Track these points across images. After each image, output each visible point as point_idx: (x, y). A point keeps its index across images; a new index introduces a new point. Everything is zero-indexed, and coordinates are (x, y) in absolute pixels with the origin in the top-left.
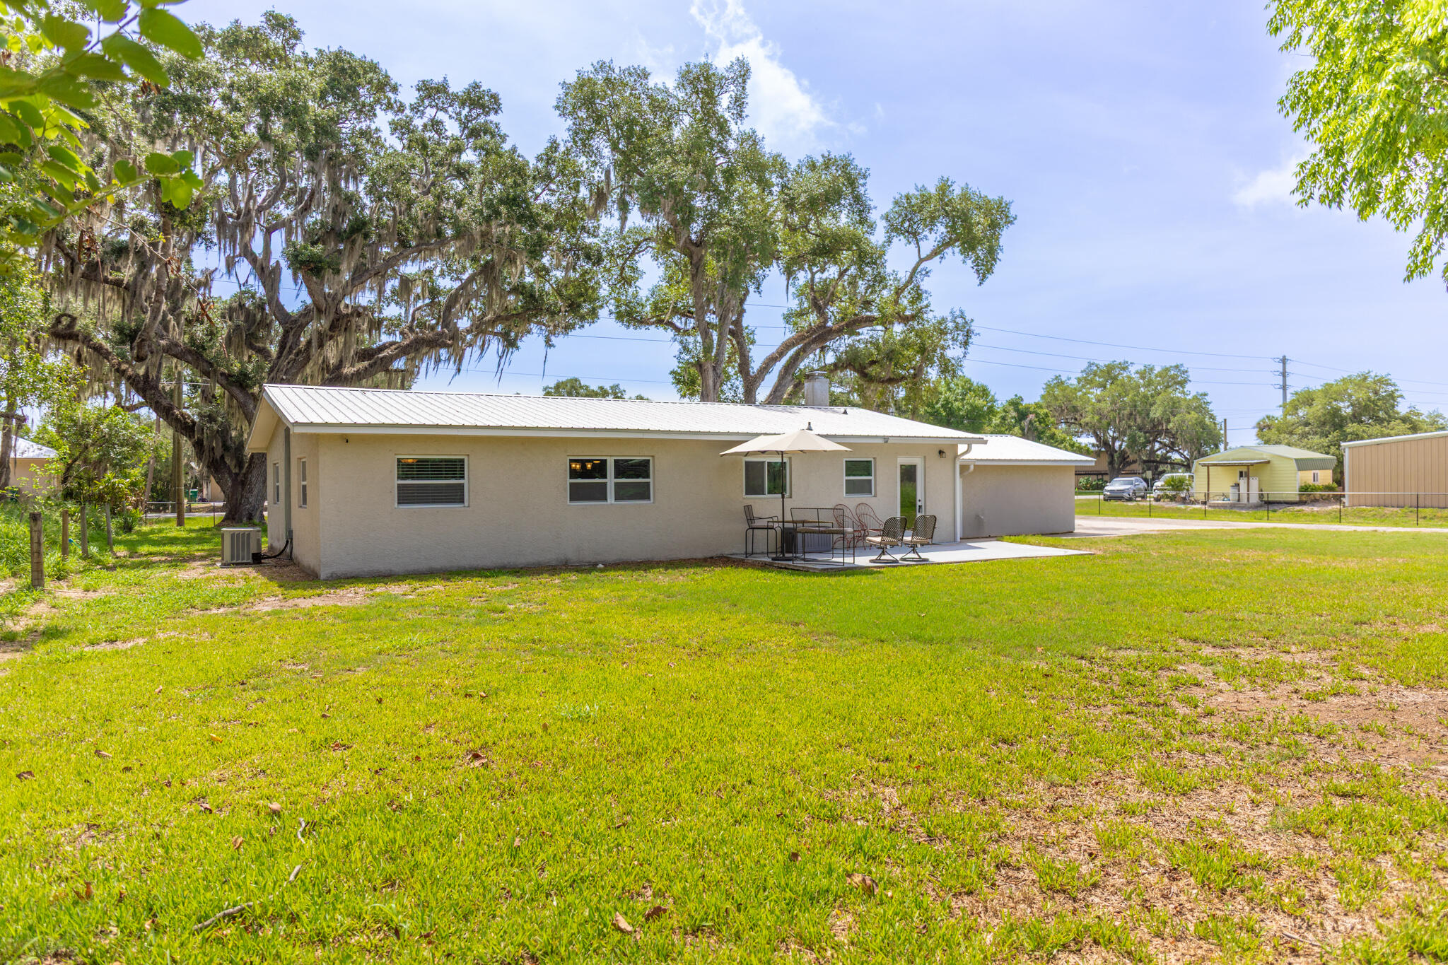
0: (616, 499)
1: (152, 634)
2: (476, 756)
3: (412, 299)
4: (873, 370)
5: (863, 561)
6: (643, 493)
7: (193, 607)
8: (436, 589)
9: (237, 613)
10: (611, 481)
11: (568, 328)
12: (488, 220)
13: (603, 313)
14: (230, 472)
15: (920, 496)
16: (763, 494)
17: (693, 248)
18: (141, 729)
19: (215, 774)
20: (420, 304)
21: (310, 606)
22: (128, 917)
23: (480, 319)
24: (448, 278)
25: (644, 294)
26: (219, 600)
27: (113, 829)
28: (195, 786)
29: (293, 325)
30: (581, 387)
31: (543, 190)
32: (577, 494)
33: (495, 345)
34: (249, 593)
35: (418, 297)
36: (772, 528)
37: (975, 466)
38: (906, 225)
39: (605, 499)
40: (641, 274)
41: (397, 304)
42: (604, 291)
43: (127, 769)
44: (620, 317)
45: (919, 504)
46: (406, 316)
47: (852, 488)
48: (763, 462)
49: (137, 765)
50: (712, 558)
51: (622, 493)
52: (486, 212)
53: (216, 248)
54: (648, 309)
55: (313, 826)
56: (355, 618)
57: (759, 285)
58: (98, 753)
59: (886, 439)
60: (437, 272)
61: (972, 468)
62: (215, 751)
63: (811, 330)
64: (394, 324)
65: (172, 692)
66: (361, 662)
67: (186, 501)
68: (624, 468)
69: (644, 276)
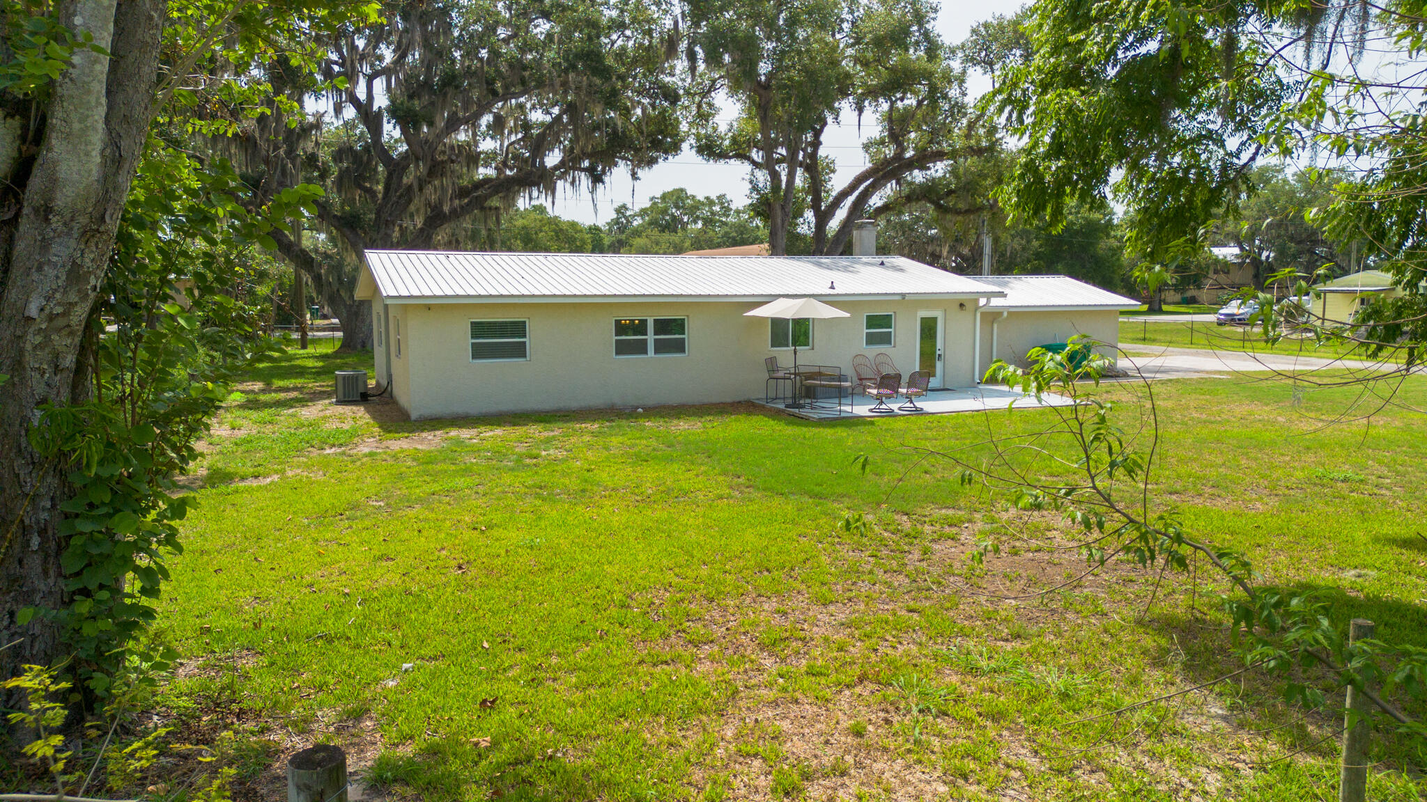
0: (656, 353)
1: (283, 472)
2: (460, 568)
3: (506, 131)
4: (951, 202)
5: (862, 410)
6: (679, 347)
7: (313, 447)
8: (494, 435)
9: (343, 454)
10: (651, 337)
11: (652, 162)
12: (566, 71)
13: (685, 146)
14: (345, 305)
15: (939, 345)
16: (787, 346)
17: (762, 91)
18: (279, 545)
19: (320, 573)
20: (513, 138)
21: (397, 448)
22: (276, 637)
23: (572, 149)
24: (540, 111)
25: (723, 128)
26: (331, 441)
27: (268, 599)
28: (308, 579)
29: (396, 167)
30: (687, 198)
31: (619, 37)
32: (622, 348)
33: (585, 181)
34: (354, 434)
35: (510, 133)
36: (789, 379)
37: (1009, 313)
38: (983, 54)
39: (646, 353)
40: (718, 110)
41: (492, 138)
42: (684, 127)
43: (273, 569)
44: (700, 150)
45: (938, 352)
46: (501, 150)
47: (872, 340)
49: (277, 567)
50: (740, 402)
51: (661, 347)
52: (564, 65)
53: (325, 98)
54: (727, 143)
55: (364, 601)
56: (426, 461)
57: (838, 115)
58: (256, 559)
59: (903, 295)
60: (528, 105)
61: (1005, 314)
62: (320, 560)
63: (886, 162)
64: (490, 157)
65: (297, 520)
66: (420, 500)
67: (308, 316)
68: (663, 326)
69: (721, 112)
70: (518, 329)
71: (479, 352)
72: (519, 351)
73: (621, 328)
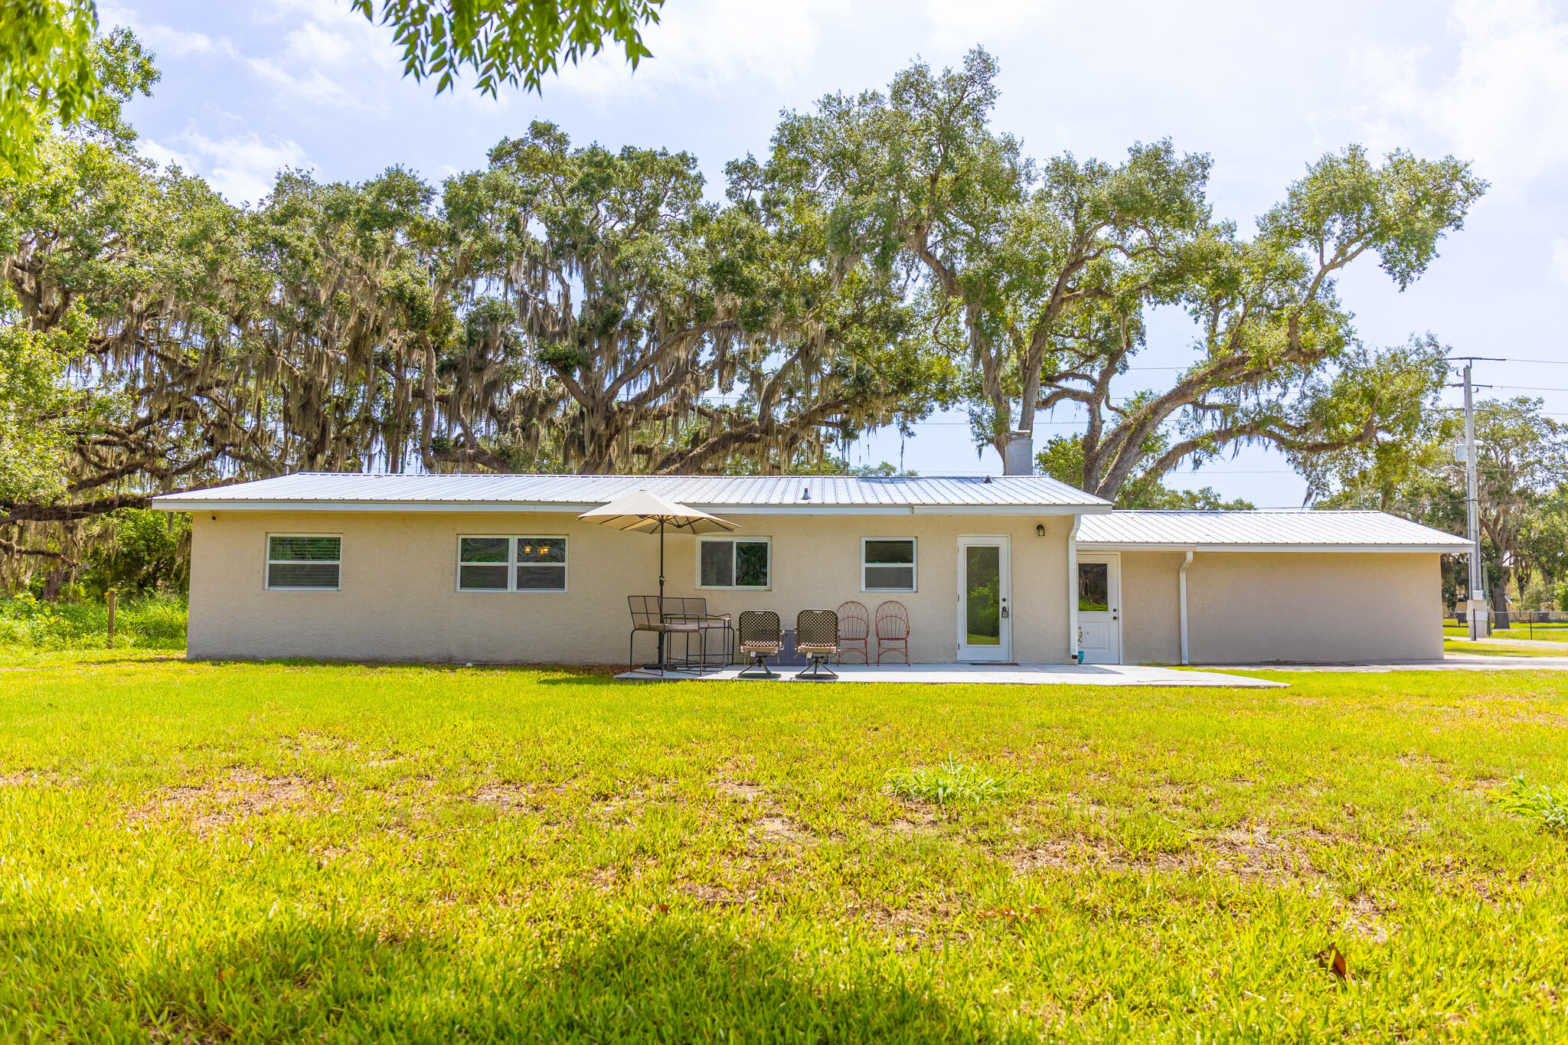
0: (519, 587)
6: (554, 580)
10: (513, 564)
16: (731, 585)
32: (471, 578)
39: (505, 586)
45: (1002, 604)
47: (874, 580)
48: (732, 543)
51: (528, 579)
61: (1190, 556)
70: (331, 547)
71: (277, 577)
72: (329, 578)
73: (470, 548)
